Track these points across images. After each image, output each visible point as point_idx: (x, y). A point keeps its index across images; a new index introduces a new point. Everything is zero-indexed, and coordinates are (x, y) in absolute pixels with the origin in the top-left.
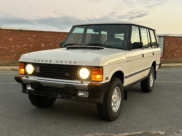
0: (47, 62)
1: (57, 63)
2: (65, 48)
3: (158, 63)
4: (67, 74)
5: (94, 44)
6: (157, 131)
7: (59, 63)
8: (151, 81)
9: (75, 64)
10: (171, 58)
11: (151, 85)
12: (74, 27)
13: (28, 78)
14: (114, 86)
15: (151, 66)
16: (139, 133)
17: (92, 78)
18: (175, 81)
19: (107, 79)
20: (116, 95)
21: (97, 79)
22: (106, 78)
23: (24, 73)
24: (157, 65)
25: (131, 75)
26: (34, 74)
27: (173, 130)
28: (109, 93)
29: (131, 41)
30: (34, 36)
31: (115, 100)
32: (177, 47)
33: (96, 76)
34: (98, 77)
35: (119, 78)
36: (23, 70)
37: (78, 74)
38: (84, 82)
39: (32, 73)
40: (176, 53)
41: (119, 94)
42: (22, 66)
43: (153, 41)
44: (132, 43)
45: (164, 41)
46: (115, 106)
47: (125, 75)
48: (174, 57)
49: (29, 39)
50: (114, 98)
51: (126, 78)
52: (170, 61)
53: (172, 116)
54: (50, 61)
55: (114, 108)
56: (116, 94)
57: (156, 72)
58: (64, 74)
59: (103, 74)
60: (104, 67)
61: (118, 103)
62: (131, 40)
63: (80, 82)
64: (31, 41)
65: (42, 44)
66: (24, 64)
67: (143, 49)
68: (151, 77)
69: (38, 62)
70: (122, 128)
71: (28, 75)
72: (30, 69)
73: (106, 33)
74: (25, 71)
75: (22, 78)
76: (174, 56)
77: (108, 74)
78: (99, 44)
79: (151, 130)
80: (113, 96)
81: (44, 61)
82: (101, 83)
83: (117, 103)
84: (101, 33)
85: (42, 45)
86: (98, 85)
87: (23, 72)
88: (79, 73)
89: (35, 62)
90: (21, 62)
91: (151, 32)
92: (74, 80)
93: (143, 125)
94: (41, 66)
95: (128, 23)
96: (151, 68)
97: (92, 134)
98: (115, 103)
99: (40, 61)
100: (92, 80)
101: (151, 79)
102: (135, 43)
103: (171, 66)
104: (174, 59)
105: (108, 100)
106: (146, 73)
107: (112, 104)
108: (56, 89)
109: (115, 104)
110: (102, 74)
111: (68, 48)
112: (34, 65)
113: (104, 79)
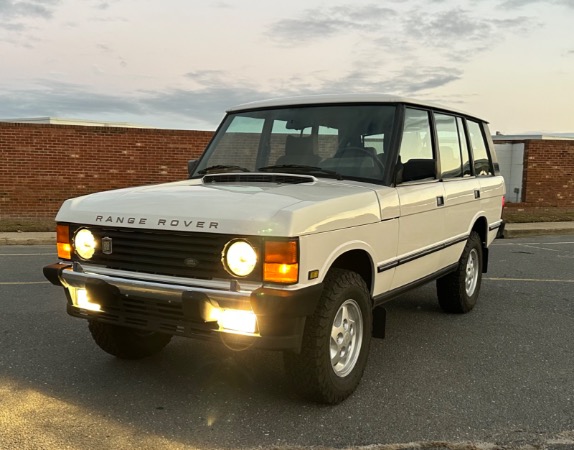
0: (133, 222)
1: (161, 227)
2: (199, 181)
3: (494, 221)
4: (191, 262)
5: (284, 166)
6: (471, 438)
7: (167, 227)
8: (470, 279)
9: (213, 230)
10: (547, 206)
11: (470, 291)
12: (231, 115)
13: (81, 270)
14: (338, 296)
15: (468, 232)
16: (412, 444)
17: (265, 275)
18: (549, 277)
19: (312, 275)
20: (347, 326)
21: (282, 276)
22: (310, 273)
23: (69, 257)
24: (491, 229)
25: (399, 263)
26: (98, 259)
27: (523, 436)
28: (322, 320)
29: (400, 157)
30: (139, 144)
31: (341, 340)
32: (565, 172)
33: (277, 269)
34: (284, 269)
35: (357, 272)
36: (67, 248)
37: (222, 259)
38: (242, 285)
39: (90, 256)
40: (563, 191)
41: (357, 321)
42: (64, 234)
43: (480, 154)
44: (404, 161)
45: (526, 156)
46: (344, 360)
47: (377, 263)
48: (554, 204)
49: (125, 152)
50: (340, 335)
51: (379, 271)
52: (543, 215)
53: (523, 390)
54: (142, 221)
55: (339, 364)
56: (345, 320)
57: (487, 250)
58: (182, 260)
59: (298, 262)
60: (301, 239)
61: (355, 350)
62: (401, 154)
63: (227, 285)
64: (132, 158)
65: (163, 167)
66: (70, 230)
67: (441, 181)
68: (470, 265)
69: (109, 224)
70: (359, 430)
71: (80, 261)
72: (86, 244)
73: (335, 132)
74: (73, 249)
75: (65, 271)
76: (554, 198)
77: (318, 261)
78: (300, 167)
79: (450, 437)
80: (334, 328)
81: (126, 220)
82: (292, 288)
83: (351, 348)
84: (320, 133)
85: (162, 170)
86: (284, 295)
87: (66, 253)
88: (225, 257)
89: (99, 223)
90: (61, 224)
91: (473, 127)
92: (211, 279)
93: (429, 418)
94: (115, 235)
95: (393, 100)
96: (469, 238)
97: (263, 446)
98: (344, 348)
99: (114, 219)
100: (266, 278)
101: (469, 273)
102: (411, 162)
103: (544, 231)
104: (555, 209)
105: (318, 340)
106: (452, 256)
107: (333, 354)
108: (158, 304)
109: (343, 353)
110: (294, 261)
111: (208, 181)
112: (98, 231)
113: (304, 275)
